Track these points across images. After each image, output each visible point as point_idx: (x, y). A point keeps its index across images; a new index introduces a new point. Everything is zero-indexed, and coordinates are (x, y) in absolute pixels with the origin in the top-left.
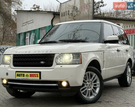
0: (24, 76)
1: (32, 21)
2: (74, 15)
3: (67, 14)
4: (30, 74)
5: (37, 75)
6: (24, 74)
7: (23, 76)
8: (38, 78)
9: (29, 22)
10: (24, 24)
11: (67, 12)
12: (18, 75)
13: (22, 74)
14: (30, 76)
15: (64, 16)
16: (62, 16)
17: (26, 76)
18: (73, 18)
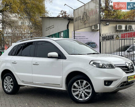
1: (53, 27)
2: (84, 20)
3: (79, 19)
9: (51, 28)
10: (47, 29)
11: (79, 18)
15: (77, 21)
16: (75, 21)
18: (84, 23)
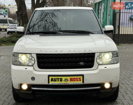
0: (62, 81)
4: (70, 78)
5: (79, 78)
6: (62, 79)
7: (60, 81)
8: (80, 82)
12: (52, 80)
13: (58, 79)
14: (70, 81)
17: (65, 80)
